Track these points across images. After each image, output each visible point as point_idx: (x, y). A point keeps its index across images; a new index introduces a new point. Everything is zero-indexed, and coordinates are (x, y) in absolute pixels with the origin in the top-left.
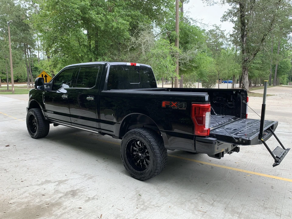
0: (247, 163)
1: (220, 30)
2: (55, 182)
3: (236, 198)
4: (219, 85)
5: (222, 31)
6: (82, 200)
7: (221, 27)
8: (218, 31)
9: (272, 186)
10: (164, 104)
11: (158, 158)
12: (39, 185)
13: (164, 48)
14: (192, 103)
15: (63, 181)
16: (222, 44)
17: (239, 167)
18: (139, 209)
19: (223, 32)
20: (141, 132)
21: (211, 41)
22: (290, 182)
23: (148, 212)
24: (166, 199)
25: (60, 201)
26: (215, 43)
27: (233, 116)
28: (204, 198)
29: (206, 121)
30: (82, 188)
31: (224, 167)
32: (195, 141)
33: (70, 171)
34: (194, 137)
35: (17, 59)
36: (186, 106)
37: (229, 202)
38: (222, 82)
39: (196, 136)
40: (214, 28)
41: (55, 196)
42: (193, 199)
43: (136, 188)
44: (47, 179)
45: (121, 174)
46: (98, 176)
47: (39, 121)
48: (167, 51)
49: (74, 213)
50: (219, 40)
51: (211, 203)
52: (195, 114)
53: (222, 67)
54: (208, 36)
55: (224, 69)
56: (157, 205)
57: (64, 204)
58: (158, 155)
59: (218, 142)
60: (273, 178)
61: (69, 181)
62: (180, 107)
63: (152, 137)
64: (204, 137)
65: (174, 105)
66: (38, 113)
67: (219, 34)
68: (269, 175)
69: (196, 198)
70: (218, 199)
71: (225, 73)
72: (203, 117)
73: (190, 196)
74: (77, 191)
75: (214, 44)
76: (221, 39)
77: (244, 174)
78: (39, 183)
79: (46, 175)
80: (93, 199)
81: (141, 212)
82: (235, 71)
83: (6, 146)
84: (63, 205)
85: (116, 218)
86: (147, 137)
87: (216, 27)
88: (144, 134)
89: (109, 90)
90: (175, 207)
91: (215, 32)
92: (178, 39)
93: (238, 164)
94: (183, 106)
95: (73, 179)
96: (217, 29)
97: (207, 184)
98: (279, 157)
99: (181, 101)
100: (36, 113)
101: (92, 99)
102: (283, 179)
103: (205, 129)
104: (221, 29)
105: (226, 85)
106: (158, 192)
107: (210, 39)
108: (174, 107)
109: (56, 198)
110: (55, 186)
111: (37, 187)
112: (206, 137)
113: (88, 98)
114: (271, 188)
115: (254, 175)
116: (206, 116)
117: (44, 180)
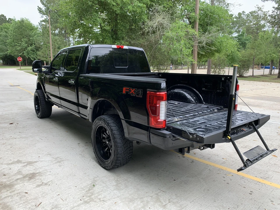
0: (236, 160)
1: (262, 11)
2: (24, 163)
3: (197, 202)
4: (253, 71)
5: (264, 12)
6: (34, 184)
7: (264, 8)
8: (260, 12)
9: (251, 192)
10: (125, 90)
11: (118, 148)
12: (9, 164)
13: (179, 30)
14: (148, 90)
15: (33, 162)
16: (264, 26)
17: (224, 164)
18: (82, 202)
19: (266, 13)
20: (105, 120)
21: (252, 24)
22: (277, 189)
23: (89, 206)
24: (118, 193)
25: (15, 183)
26: (256, 25)
27: (220, 106)
28: (160, 197)
29: (161, 112)
30: (43, 172)
31: (207, 162)
32: (150, 133)
33: (47, 152)
34: (149, 129)
35: (56, 44)
36: (142, 94)
37: (186, 205)
38: (262, 68)
39: (151, 128)
40: (256, 9)
41: (14, 177)
42: (147, 197)
43: (96, 178)
44: (20, 159)
45: (92, 160)
46: (68, 160)
47: (42, 102)
48: (182, 34)
49: (17, 198)
50: (260, 22)
51: (164, 204)
52: (150, 103)
53: (258, 51)
54: (249, 18)
55: (260, 53)
56: (104, 199)
57: (16, 187)
58: (119, 144)
59: (174, 136)
60: (258, 182)
61: (38, 163)
62: (137, 95)
63: (115, 126)
64: (160, 129)
65: (133, 91)
66: (41, 94)
67: (261, 16)
68: (256, 178)
69: (151, 196)
70: (175, 201)
71: (262, 58)
72: (156, 107)
73: (147, 193)
74: (37, 175)
75: (254, 27)
76: (263, 21)
77: (225, 173)
78: (10, 162)
79: (22, 155)
80: (46, 184)
81: (82, 205)
82: (273, 55)
83: (10, 124)
84: (13, 188)
85: (53, 208)
86: (110, 125)
87: (258, 8)
88: (107, 122)
89: (88, 73)
90: (122, 204)
91: (257, 14)
92: (198, 21)
93: (225, 160)
94: (139, 93)
95: (43, 161)
96: (259, 10)
97: (175, 180)
98: (251, 160)
99: (138, 88)
100: (40, 94)
101: (73, 82)
102: (270, 184)
103: (159, 120)
104: (264, 10)
105: (267, 71)
106: (115, 184)
107: (251, 22)
108: (132, 94)
109: (13, 180)
110: (22, 166)
111: (6, 166)
112: (162, 129)
113: (70, 82)
114: (250, 194)
115: (237, 175)
116: (161, 106)
117: (16, 160)
